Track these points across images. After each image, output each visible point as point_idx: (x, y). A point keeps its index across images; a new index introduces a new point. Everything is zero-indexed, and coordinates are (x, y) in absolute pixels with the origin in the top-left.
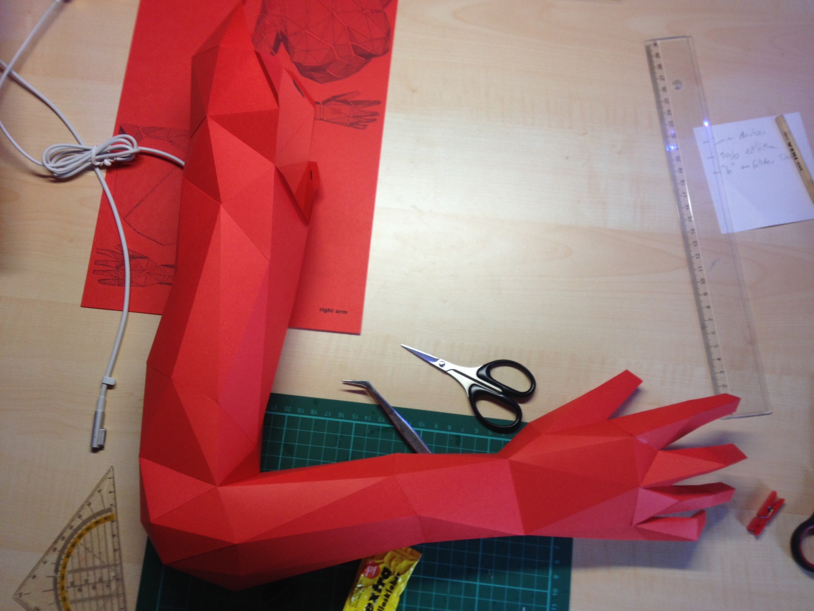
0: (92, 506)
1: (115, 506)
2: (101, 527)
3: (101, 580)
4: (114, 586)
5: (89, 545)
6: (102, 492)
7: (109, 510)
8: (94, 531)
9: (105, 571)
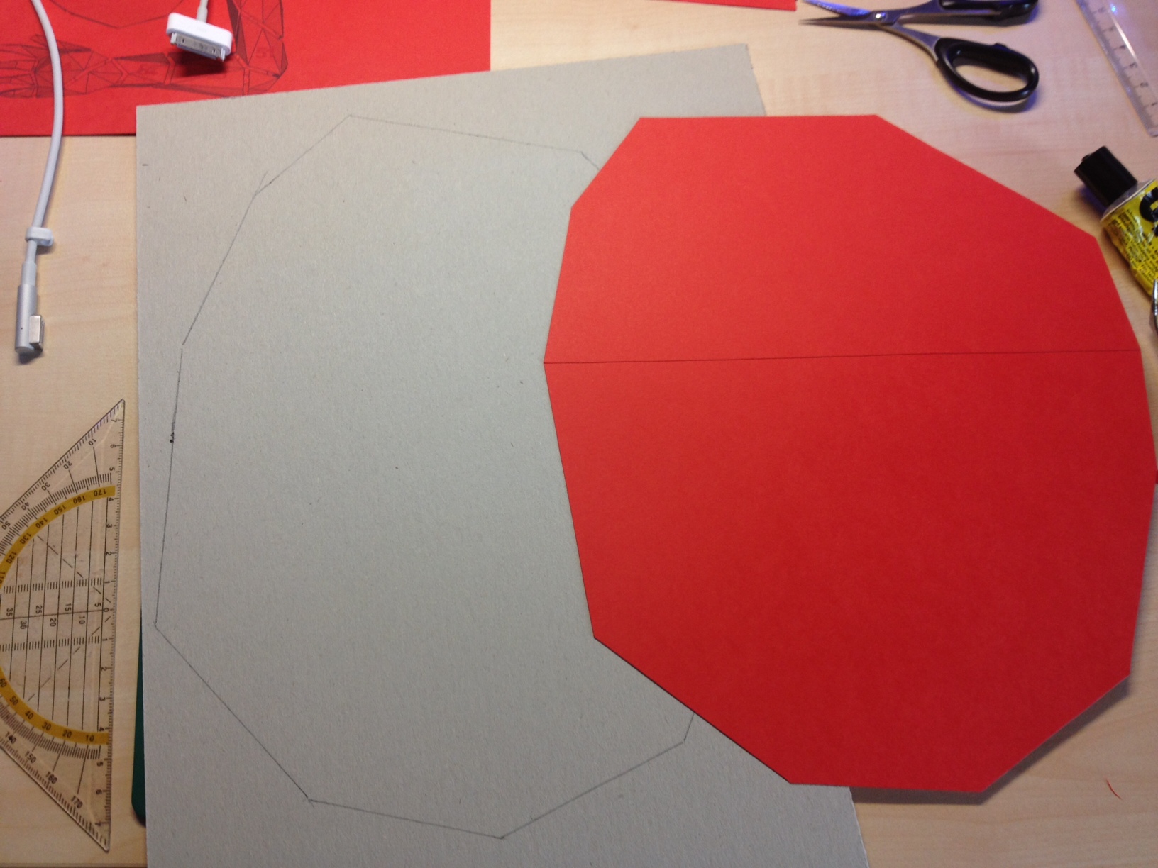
0: (73, 469)
1: (120, 472)
2: (85, 507)
3: (70, 610)
4: (95, 618)
5: (54, 540)
6: (96, 445)
7: (107, 478)
8: (71, 514)
9: (81, 592)
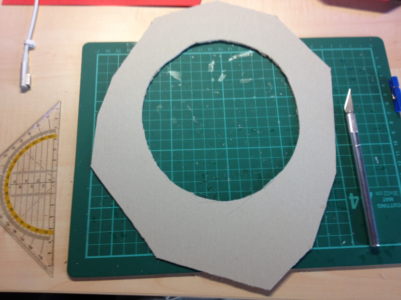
0: (40, 127)
1: (59, 129)
2: (45, 142)
3: (39, 182)
4: (48, 185)
5: (33, 154)
6: (50, 118)
7: (54, 131)
8: (39, 145)
9: (43, 174)
